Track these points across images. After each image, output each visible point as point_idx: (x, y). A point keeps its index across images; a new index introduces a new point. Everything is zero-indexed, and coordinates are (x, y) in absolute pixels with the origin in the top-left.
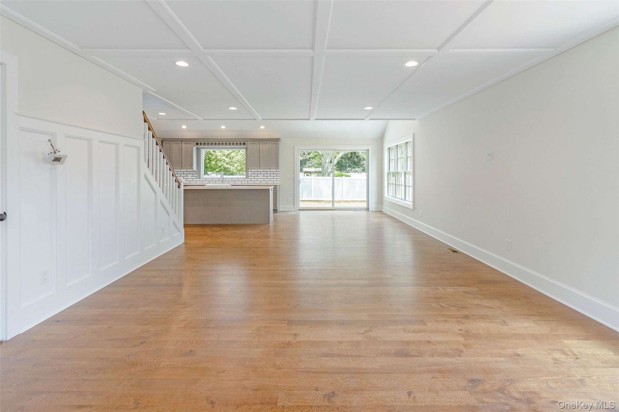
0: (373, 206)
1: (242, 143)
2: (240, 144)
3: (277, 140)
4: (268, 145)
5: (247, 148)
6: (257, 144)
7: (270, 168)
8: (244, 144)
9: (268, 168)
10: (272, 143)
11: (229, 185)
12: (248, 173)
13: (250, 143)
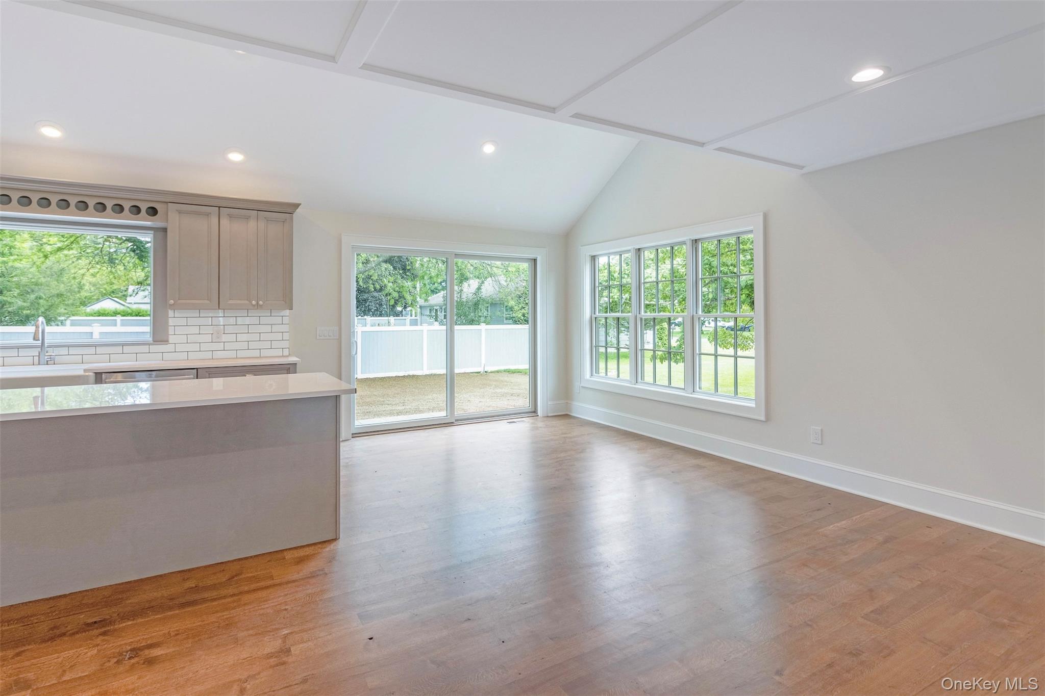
0: (549, 403)
1: (144, 207)
2: (136, 210)
3: (289, 209)
4: (252, 224)
5: (165, 230)
6: (208, 215)
7: (261, 303)
8: (153, 211)
9: (254, 302)
10: (267, 220)
11: (81, 373)
12: (167, 322)
13: (180, 212)
